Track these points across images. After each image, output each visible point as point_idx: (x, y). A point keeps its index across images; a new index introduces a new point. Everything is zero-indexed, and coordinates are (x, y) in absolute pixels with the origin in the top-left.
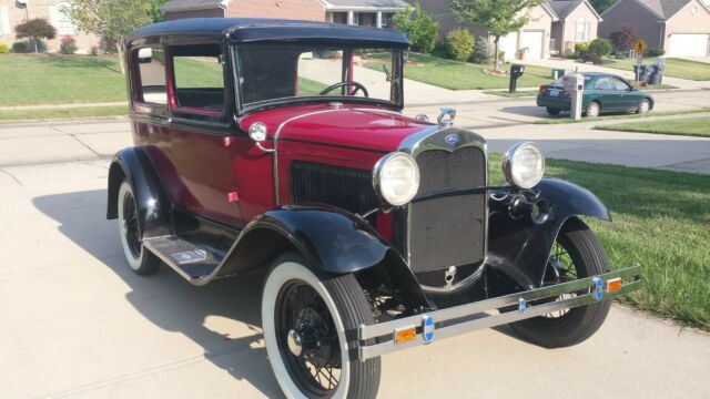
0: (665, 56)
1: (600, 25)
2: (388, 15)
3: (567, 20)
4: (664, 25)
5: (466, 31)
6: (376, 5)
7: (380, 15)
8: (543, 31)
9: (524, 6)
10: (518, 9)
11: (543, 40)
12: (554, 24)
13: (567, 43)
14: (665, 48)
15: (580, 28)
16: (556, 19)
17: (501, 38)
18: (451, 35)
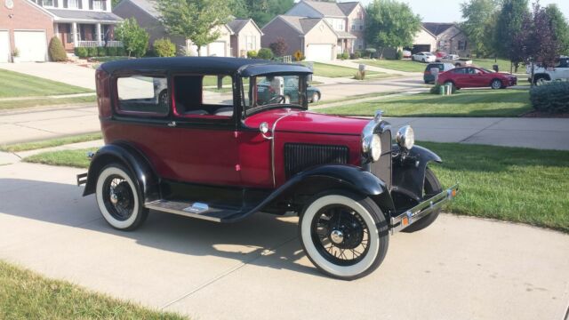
0: (306, 60)
1: (262, 38)
2: (105, 27)
3: (240, 33)
4: (304, 38)
5: (168, 41)
6: (95, 18)
7: (99, 26)
8: (225, 42)
9: (215, 24)
10: (211, 27)
11: (225, 48)
12: (231, 36)
13: (242, 51)
14: (305, 55)
15: (249, 40)
16: (233, 33)
17: (202, 47)
18: (156, 43)
